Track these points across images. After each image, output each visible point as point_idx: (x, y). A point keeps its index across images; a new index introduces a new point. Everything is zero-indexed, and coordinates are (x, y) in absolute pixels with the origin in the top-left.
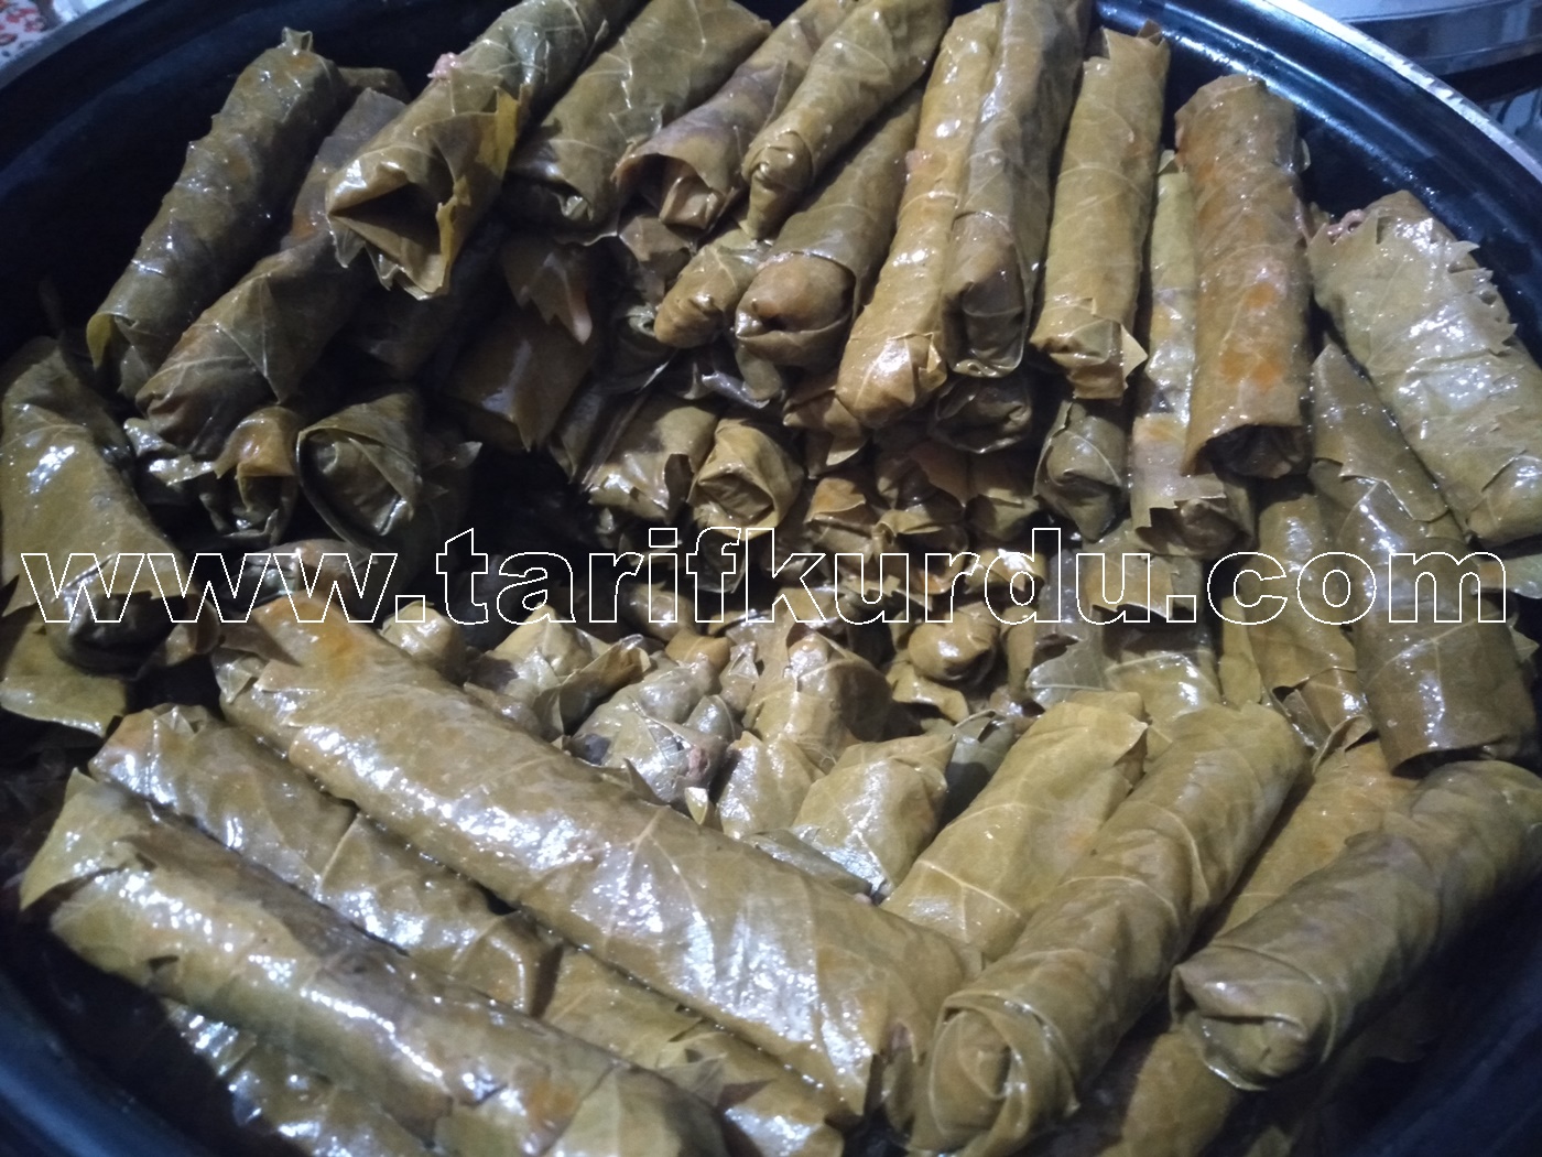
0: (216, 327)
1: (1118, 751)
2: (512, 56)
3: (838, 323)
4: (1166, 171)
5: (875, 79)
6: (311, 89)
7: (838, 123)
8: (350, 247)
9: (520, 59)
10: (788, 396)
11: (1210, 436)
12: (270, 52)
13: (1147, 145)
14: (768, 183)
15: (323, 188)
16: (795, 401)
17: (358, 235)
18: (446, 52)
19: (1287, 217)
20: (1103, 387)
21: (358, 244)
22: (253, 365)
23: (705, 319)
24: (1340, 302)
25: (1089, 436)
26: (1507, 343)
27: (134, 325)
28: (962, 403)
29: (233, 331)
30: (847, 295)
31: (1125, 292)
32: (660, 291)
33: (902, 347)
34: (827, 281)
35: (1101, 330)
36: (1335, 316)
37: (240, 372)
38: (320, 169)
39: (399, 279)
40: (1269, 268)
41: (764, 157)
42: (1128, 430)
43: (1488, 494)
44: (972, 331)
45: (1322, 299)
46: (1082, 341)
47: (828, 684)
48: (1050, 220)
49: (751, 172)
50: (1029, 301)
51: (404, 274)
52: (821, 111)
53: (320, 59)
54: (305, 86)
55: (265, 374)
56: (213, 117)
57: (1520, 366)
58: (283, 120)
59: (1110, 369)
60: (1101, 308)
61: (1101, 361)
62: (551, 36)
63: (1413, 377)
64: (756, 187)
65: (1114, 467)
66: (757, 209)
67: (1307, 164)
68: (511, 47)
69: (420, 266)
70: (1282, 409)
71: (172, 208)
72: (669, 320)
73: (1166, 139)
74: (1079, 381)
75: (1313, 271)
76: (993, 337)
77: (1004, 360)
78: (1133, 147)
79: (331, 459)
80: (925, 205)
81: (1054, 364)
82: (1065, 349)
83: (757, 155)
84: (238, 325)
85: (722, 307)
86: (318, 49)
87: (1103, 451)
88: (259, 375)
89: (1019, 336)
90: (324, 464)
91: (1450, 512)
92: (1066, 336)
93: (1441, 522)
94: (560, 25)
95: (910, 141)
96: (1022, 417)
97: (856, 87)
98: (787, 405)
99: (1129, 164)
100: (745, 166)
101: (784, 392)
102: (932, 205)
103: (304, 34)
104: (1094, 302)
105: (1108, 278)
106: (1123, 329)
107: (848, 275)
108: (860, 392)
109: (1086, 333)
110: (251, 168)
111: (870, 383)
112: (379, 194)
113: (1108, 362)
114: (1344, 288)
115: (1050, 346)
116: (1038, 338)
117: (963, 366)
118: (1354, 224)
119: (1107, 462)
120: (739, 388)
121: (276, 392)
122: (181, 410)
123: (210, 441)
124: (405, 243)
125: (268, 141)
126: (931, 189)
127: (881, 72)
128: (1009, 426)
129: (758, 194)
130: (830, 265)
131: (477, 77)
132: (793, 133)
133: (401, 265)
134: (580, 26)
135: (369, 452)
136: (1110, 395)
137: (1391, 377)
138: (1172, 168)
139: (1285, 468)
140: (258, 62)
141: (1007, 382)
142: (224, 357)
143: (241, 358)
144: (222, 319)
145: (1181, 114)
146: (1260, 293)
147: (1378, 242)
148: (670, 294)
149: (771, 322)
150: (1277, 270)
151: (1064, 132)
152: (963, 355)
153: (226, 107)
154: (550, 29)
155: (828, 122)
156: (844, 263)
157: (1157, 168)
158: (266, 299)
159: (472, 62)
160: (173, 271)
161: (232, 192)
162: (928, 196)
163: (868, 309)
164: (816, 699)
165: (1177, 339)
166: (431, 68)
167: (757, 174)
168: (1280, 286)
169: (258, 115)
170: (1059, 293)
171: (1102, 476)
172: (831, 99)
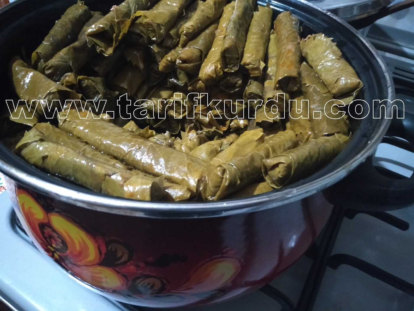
0: (60, 54)
1: (257, 138)
2: (129, 7)
3: (199, 62)
4: (272, 34)
5: (210, 16)
6: (83, 12)
7: (201, 24)
8: (91, 43)
9: (131, 8)
10: (189, 82)
11: (278, 80)
12: (75, 5)
13: (267, 28)
14: (185, 35)
15: (86, 30)
16: (190, 83)
17: (93, 41)
18: (114, 5)
19: (297, 38)
20: (256, 73)
21: (93, 43)
22: (68, 63)
23: (170, 64)
24: (307, 53)
25: (254, 85)
26: (339, 57)
27: (42, 54)
28: (227, 79)
29: (64, 55)
30: (201, 56)
31: (261, 54)
32: (160, 59)
33: (213, 65)
34: (197, 53)
35: (256, 60)
36: (306, 57)
37: (65, 64)
38: (85, 28)
39: (102, 51)
40: (291, 46)
41: (185, 29)
42: (263, 85)
43: (335, 85)
44: (227, 60)
45: (303, 55)
46: (251, 62)
47: (197, 140)
48: (246, 41)
49: (181, 33)
50: (240, 55)
51: (103, 50)
52: (198, 21)
53: (86, 6)
54: (82, 11)
55: (71, 65)
56: (62, 16)
57: (342, 61)
58: (77, 17)
59: (257, 69)
60: (255, 56)
61: (256, 66)
62: (138, 4)
63: (321, 65)
64: (182, 36)
65: (260, 91)
66: (182, 41)
67: (302, 31)
68: (129, 5)
69: (106, 49)
70: (294, 74)
71: (52, 32)
72: (162, 65)
73: (272, 27)
74: (251, 72)
75: (301, 49)
76: (232, 62)
77: (235, 68)
78: (264, 28)
79: (85, 83)
80: (219, 39)
81: (246, 69)
82: (248, 65)
83: (183, 29)
84: (65, 54)
85: (173, 60)
86: (85, 4)
87: (257, 88)
88: (70, 65)
89: (238, 63)
90: (83, 84)
91: (329, 92)
92: (248, 61)
93: (327, 93)
94: (140, 2)
95: (217, 28)
96: (240, 82)
97: (206, 17)
98: (189, 85)
99: (263, 31)
100: (180, 31)
101: (188, 81)
102: (220, 39)
103: (82, 2)
104: (254, 55)
105: (258, 51)
106: (261, 61)
107: (201, 52)
108: (204, 75)
109: (252, 61)
110: (70, 26)
111: (206, 73)
112: (98, 32)
113: (257, 67)
114: (308, 51)
115: (245, 64)
116: (242, 63)
117: (226, 70)
118: (309, 38)
119: (258, 90)
120: (178, 82)
121: (73, 69)
122: (52, 69)
123: (58, 77)
124: (103, 44)
125: (74, 20)
126: (220, 36)
127: (211, 14)
128: (237, 85)
129: (183, 37)
130: (197, 49)
131: (121, 10)
132: (192, 26)
133: (102, 48)
134: (144, 3)
135: (93, 84)
136: (259, 75)
137: (317, 66)
138: (273, 33)
139: (296, 88)
140: (73, 6)
141: (236, 74)
142: (62, 60)
143: (66, 61)
144: (63, 53)
145: (275, 22)
146: (289, 51)
147: (314, 40)
148: (163, 60)
149: (184, 61)
150: (293, 47)
151: (249, 25)
152: (226, 67)
153: (64, 14)
154: (138, 3)
155: (200, 24)
156: (200, 49)
157: (270, 33)
158: (72, 50)
159: (120, 7)
160: (52, 44)
161: (65, 30)
162: (219, 37)
163: (206, 60)
164: (194, 142)
165: (274, 65)
166: (111, 8)
167: (183, 33)
168: (293, 50)
169: (72, 16)
170: (246, 54)
171: (257, 93)
172: (200, 19)
